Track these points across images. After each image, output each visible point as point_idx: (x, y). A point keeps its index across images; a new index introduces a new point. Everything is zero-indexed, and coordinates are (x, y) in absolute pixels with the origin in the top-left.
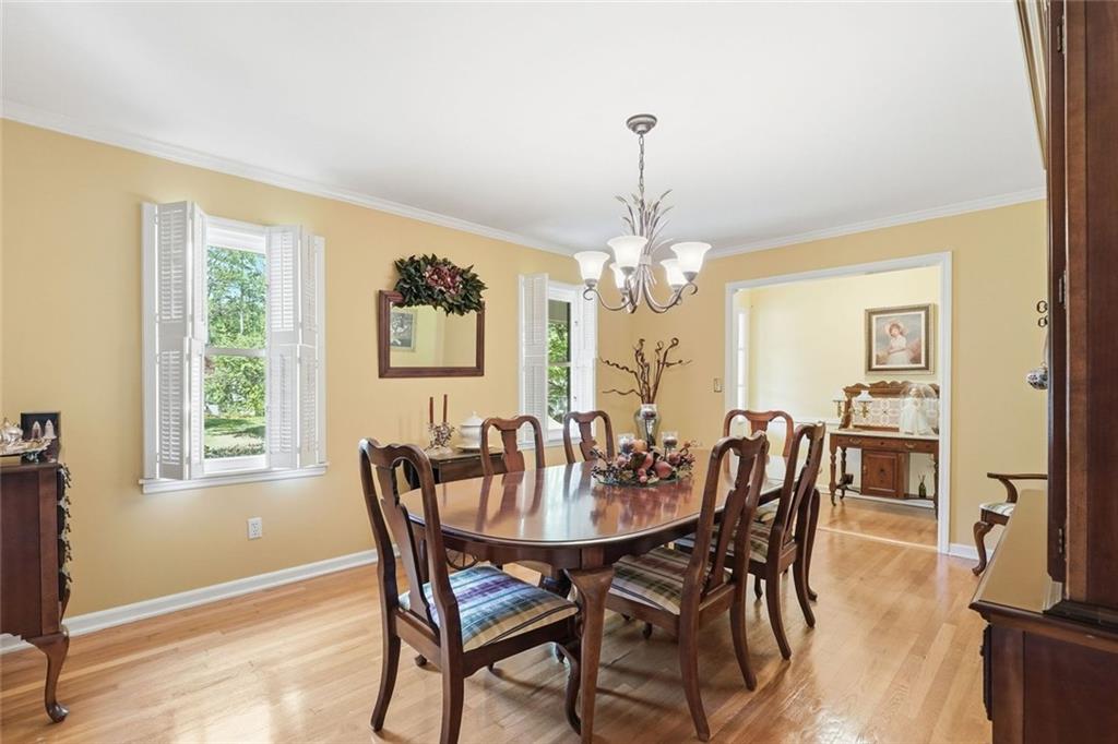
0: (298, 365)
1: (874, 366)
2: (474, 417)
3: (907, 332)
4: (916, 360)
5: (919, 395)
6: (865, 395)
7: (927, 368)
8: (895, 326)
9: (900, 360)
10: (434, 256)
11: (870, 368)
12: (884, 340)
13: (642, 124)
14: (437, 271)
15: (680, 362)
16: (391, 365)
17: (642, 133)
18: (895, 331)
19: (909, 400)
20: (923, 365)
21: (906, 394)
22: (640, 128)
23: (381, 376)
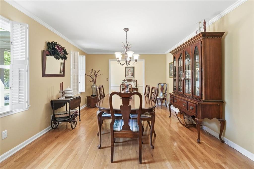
0: (27, 72)
1: (126, 76)
2: (68, 88)
3: (131, 71)
4: (132, 75)
5: (134, 81)
6: (126, 81)
7: (134, 77)
8: (129, 70)
9: (130, 75)
10: (56, 42)
11: (126, 77)
12: (128, 72)
13: (127, 30)
14: (58, 47)
15: (101, 75)
16: (46, 73)
17: (126, 32)
18: (129, 71)
19: (133, 82)
20: (133, 76)
21: (132, 81)
22: (126, 31)
23: (42, 77)
